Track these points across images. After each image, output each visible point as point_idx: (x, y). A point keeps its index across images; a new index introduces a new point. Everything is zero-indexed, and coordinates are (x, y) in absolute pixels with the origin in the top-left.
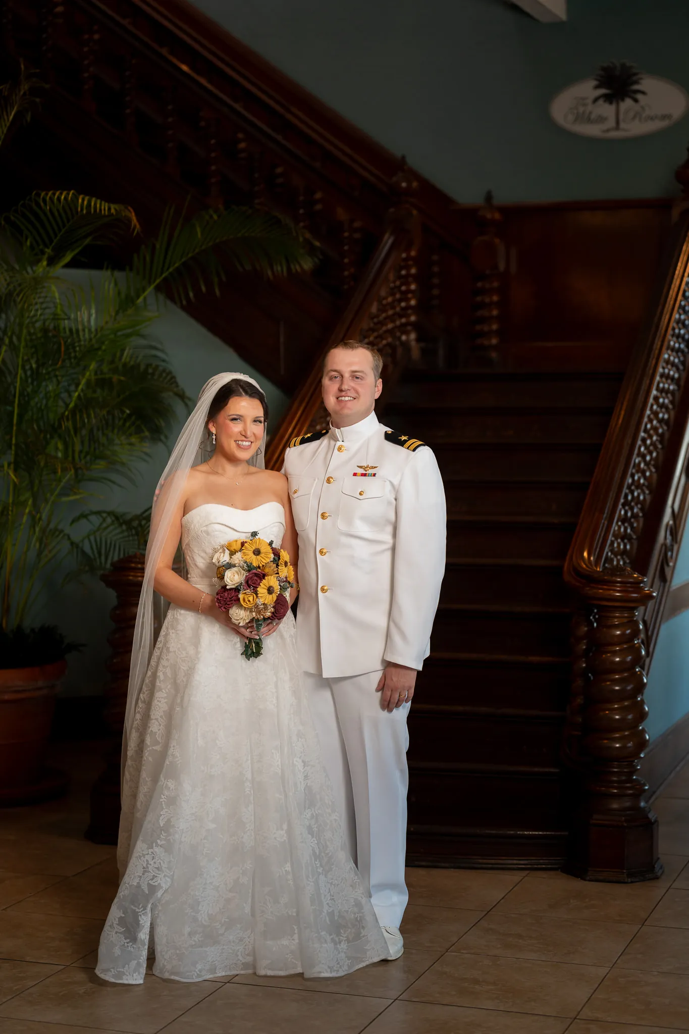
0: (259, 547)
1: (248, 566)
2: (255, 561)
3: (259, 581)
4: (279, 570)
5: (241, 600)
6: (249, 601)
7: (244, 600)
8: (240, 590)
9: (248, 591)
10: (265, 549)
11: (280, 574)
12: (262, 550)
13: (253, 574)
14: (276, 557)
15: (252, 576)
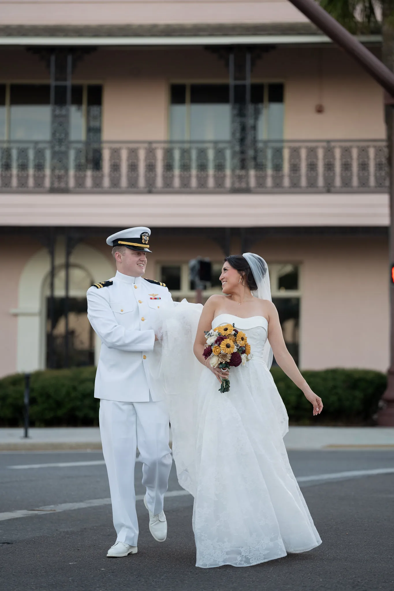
1: (219, 335)
2: (224, 333)
3: (222, 341)
4: (236, 339)
5: (213, 351)
6: (216, 351)
8: (213, 346)
9: (216, 346)
11: (237, 342)
13: (221, 337)
14: (236, 333)
15: (219, 338)
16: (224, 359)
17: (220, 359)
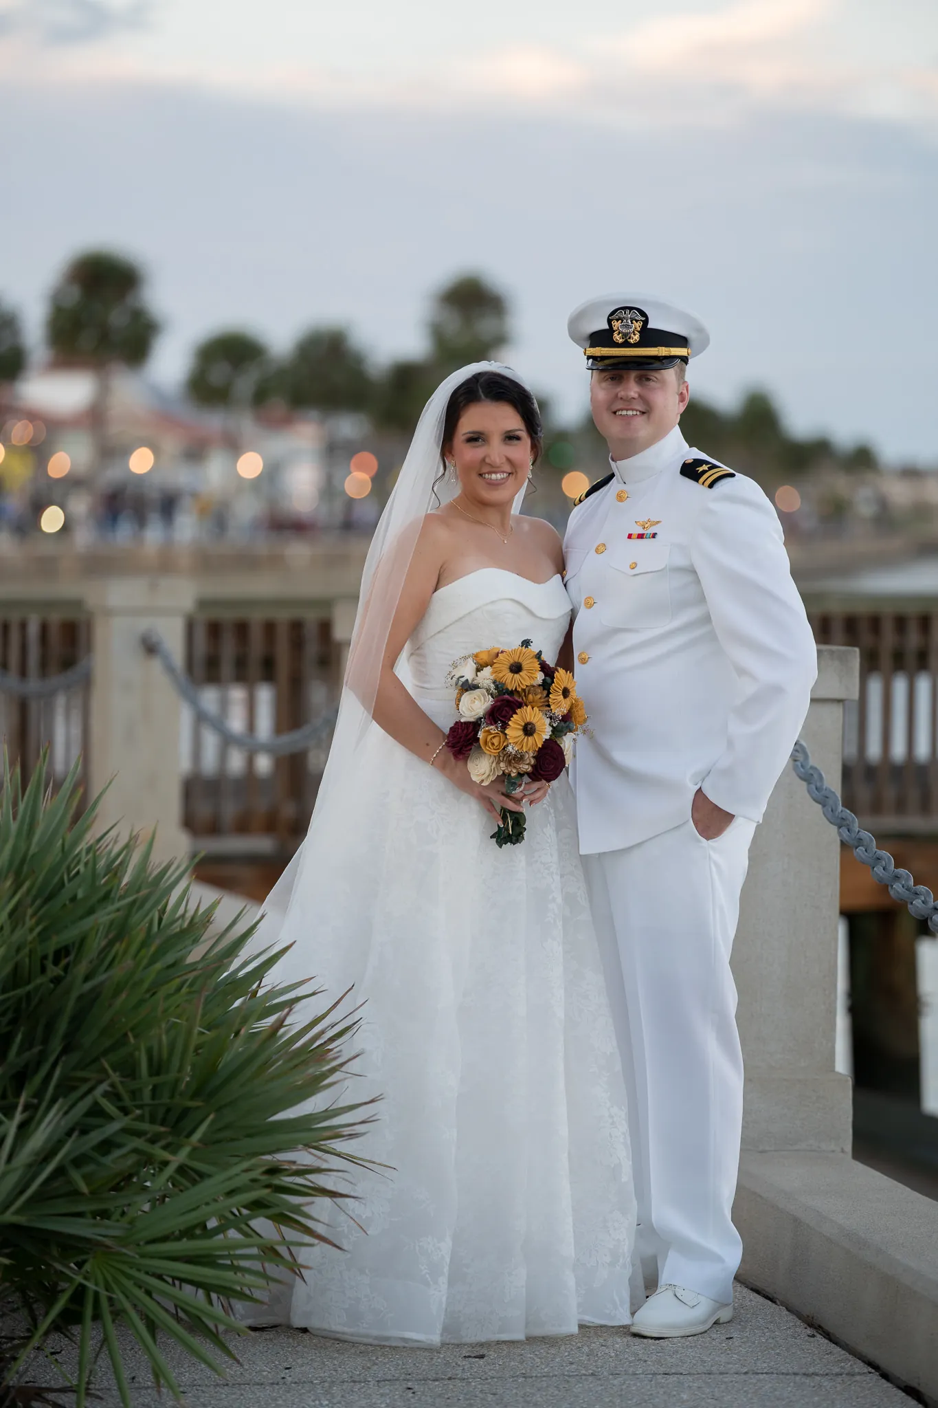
0: (520, 661)
1: (497, 688)
2: (512, 681)
3: (511, 713)
4: (550, 700)
5: (481, 742)
6: (493, 744)
7: (486, 743)
8: (480, 725)
9: (492, 727)
10: (531, 665)
11: (552, 707)
12: (525, 666)
13: (503, 700)
14: (549, 680)
15: (499, 703)
16: (515, 767)
17: (502, 765)
